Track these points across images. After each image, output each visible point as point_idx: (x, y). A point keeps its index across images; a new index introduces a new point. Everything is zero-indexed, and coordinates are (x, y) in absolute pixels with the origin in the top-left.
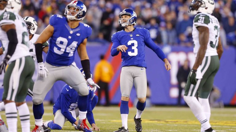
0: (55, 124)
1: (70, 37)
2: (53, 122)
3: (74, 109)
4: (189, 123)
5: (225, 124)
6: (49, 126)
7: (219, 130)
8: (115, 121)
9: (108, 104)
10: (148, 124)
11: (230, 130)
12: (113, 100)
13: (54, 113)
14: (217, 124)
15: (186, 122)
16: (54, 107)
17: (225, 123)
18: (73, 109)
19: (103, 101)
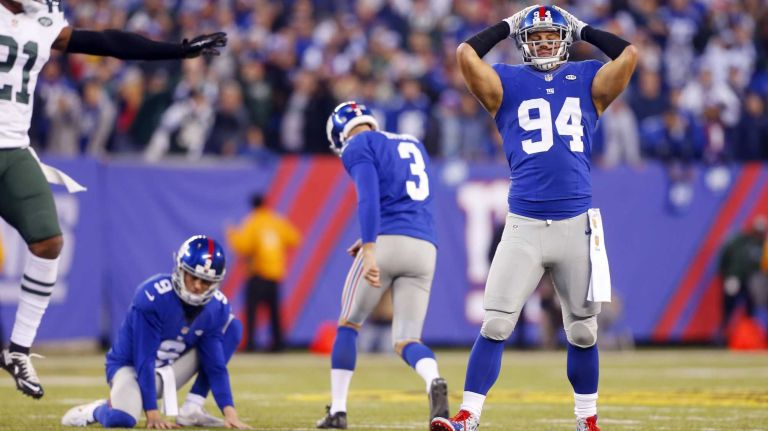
0: (116, 411)
1: (551, 91)
2: (108, 405)
3: (170, 362)
4: (527, 399)
5: (638, 402)
6: (98, 417)
7: (618, 419)
8: (300, 397)
9: (279, 344)
10: (401, 404)
11: (651, 417)
12: (295, 330)
13: (110, 378)
14: (613, 400)
15: (518, 396)
16: (110, 358)
17: (639, 397)
18: (166, 363)
19: (263, 334)
